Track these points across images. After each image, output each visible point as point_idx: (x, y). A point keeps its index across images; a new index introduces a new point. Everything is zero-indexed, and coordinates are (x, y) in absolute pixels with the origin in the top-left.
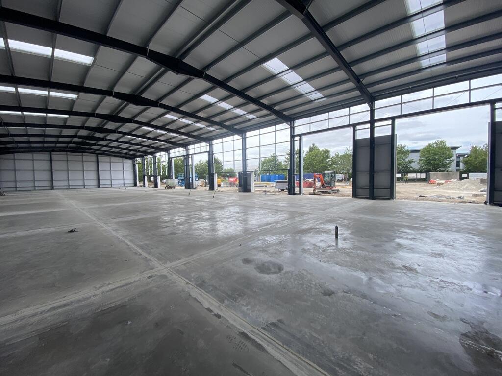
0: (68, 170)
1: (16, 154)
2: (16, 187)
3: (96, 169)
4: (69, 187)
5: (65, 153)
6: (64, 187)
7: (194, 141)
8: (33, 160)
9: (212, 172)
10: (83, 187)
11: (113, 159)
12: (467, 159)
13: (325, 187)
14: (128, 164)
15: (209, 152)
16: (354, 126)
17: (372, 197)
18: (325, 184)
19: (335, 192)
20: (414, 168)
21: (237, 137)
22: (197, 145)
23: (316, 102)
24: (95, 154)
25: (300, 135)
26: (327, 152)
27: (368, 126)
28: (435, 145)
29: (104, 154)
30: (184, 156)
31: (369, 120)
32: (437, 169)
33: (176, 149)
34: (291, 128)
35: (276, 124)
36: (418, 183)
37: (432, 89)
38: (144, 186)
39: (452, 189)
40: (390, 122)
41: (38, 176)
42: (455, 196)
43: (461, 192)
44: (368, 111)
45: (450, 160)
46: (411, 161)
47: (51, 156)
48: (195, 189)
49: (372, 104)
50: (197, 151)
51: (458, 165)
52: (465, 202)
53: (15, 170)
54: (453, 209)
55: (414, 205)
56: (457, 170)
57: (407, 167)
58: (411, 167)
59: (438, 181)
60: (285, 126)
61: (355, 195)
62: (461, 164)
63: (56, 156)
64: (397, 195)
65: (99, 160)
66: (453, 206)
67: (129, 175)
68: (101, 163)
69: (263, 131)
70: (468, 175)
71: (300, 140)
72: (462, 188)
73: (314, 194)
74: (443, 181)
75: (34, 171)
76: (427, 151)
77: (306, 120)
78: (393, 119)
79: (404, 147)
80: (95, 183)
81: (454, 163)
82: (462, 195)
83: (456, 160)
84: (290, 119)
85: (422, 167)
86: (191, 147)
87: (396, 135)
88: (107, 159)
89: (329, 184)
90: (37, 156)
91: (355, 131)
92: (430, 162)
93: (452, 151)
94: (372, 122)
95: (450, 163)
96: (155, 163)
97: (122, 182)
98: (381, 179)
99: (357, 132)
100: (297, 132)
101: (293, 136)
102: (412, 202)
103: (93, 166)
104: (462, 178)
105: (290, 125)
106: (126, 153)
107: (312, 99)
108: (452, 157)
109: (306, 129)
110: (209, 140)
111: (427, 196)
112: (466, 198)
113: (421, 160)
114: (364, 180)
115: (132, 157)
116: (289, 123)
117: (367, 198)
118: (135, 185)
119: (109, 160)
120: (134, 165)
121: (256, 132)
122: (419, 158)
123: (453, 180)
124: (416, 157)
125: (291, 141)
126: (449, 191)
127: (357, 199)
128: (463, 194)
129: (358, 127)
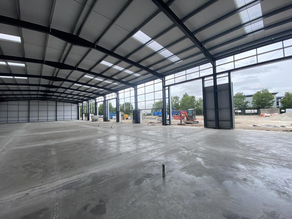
0: (39, 111)
1: (9, 102)
2: (8, 121)
3: (55, 110)
4: (38, 121)
5: (37, 101)
6: (36, 121)
7: (108, 92)
8: (19, 105)
9: (118, 111)
10: (47, 120)
11: (65, 104)
12: (283, 100)
13: (189, 120)
14: (75, 106)
15: (116, 98)
16: (203, 78)
17: (218, 127)
18: (188, 118)
19: (195, 123)
20: (249, 106)
21: (132, 88)
22: (110, 94)
23: (176, 63)
24: (55, 101)
25: (169, 86)
26: (193, 97)
27: (212, 77)
28: (262, 92)
29: (60, 101)
30: (103, 101)
31: (212, 73)
32: (264, 107)
33: (99, 97)
34: (162, 82)
35: (154, 79)
36: (252, 116)
37: (255, 49)
38: (83, 119)
39: (276, 120)
40: (227, 74)
41: (21, 114)
42: (279, 125)
43: (282, 122)
44: (211, 67)
45: (272, 101)
46: (247, 102)
47: (29, 103)
48: (109, 121)
49: (214, 62)
50: (111, 98)
51: (278, 104)
52: (287, 131)
53: (8, 111)
54: (280, 138)
55: (249, 134)
56: (278, 107)
57: (245, 106)
58: (248, 106)
59: (266, 114)
60: (159, 80)
61: (206, 126)
62: (280, 104)
63: (32, 103)
64: (236, 125)
65: (57, 104)
66: (279, 135)
67: (75, 113)
68: (58, 106)
69: (147, 84)
70: (285, 110)
71: (169, 89)
72: (282, 119)
73: (181, 124)
74: (269, 115)
75: (18, 111)
76: (257, 96)
77: (172, 76)
78: (229, 72)
79: (242, 93)
80: (54, 118)
81: (275, 103)
82: (284, 125)
83: (276, 101)
84: (162, 76)
85: (254, 106)
86: (107, 96)
87: (232, 83)
88: (62, 104)
89: (191, 118)
90: (21, 103)
91: (203, 81)
92: (259, 103)
93: (273, 95)
94: (215, 75)
95: (273, 103)
96: (88, 106)
97: (70, 117)
98: (224, 114)
99: (205, 82)
100: (167, 83)
101: (164, 87)
102: (247, 131)
103: (54, 108)
104: (281, 113)
105: (162, 80)
106: (72, 101)
107: (174, 61)
108: (273, 99)
109: (172, 82)
110: (116, 91)
111: (259, 125)
112: (287, 127)
113: (254, 101)
114: (211, 115)
115: (77, 103)
116: (161, 79)
117: (215, 128)
118: (78, 119)
119: (63, 105)
120: (78, 107)
121: (143, 85)
122: (252, 100)
123: (275, 114)
124: (250, 99)
125: (163, 90)
126: (274, 121)
127: (207, 129)
128: (284, 123)
129: (205, 79)
